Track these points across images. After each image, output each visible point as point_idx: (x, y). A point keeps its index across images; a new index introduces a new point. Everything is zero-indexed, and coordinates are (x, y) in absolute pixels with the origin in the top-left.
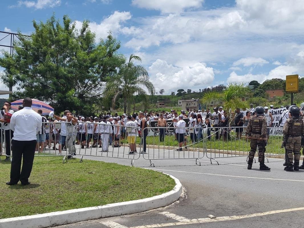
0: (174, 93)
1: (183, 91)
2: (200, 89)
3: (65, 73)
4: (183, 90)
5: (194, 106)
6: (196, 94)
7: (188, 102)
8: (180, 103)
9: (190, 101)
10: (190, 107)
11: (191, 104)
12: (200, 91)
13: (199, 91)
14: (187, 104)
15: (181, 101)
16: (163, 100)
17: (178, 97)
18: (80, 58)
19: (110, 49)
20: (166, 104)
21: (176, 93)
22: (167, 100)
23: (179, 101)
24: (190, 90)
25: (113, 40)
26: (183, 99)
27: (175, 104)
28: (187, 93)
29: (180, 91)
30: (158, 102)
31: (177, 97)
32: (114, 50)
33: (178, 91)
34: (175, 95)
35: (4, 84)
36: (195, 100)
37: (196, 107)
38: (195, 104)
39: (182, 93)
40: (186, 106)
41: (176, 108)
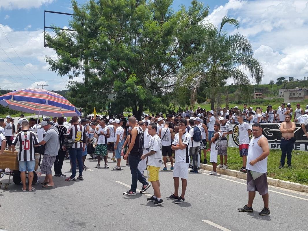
0: (273, 81)
1: (284, 80)
2: (304, 77)
3: (127, 51)
4: (283, 78)
5: (300, 96)
6: (300, 82)
7: (292, 91)
8: (281, 93)
9: (294, 91)
10: (295, 98)
11: (295, 94)
12: (305, 79)
13: (303, 79)
14: (291, 94)
15: (283, 91)
16: (260, 90)
17: (278, 86)
18: (148, 29)
19: (194, 18)
20: (264, 94)
21: (276, 81)
22: (265, 90)
23: (280, 91)
24: (293, 78)
25: (198, 5)
26: (284, 88)
27: (274, 94)
28: (289, 81)
29: (280, 79)
30: (254, 92)
31: (276, 86)
32: (199, 19)
33: (277, 80)
34: (275, 84)
35: (53, 70)
36: (301, 90)
37: (302, 97)
38: (300, 94)
39: (282, 81)
40: (288, 96)
41: (277, 98)
